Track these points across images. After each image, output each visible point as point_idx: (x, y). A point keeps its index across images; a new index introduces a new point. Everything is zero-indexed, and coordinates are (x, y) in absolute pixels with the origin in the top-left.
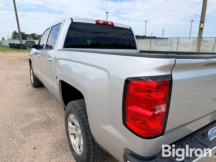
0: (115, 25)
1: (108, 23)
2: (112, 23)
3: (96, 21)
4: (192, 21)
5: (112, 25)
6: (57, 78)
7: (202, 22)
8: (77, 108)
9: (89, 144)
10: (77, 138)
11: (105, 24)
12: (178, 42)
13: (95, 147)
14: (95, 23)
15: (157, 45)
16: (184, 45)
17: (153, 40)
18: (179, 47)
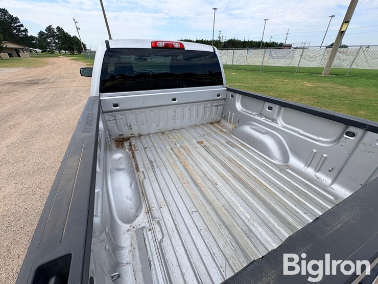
5: (181, 48)
7: (346, 21)
12: (302, 54)
14: (150, 47)
15: (273, 58)
16: (311, 58)
17: (268, 50)
18: (302, 60)
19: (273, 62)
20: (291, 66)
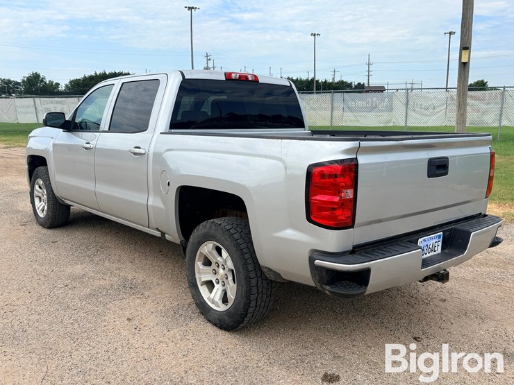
0: (261, 81)
1: (247, 77)
2: (255, 76)
3: (225, 74)
4: (450, 33)
5: (256, 80)
6: (169, 185)
7: (465, 47)
8: (222, 227)
9: (250, 277)
10: (217, 286)
11: (243, 79)
12: (408, 101)
13: (259, 283)
14: (224, 79)
15: (351, 110)
16: (425, 109)
17: (338, 96)
18: (411, 113)
19: (353, 118)
20: (391, 124)
